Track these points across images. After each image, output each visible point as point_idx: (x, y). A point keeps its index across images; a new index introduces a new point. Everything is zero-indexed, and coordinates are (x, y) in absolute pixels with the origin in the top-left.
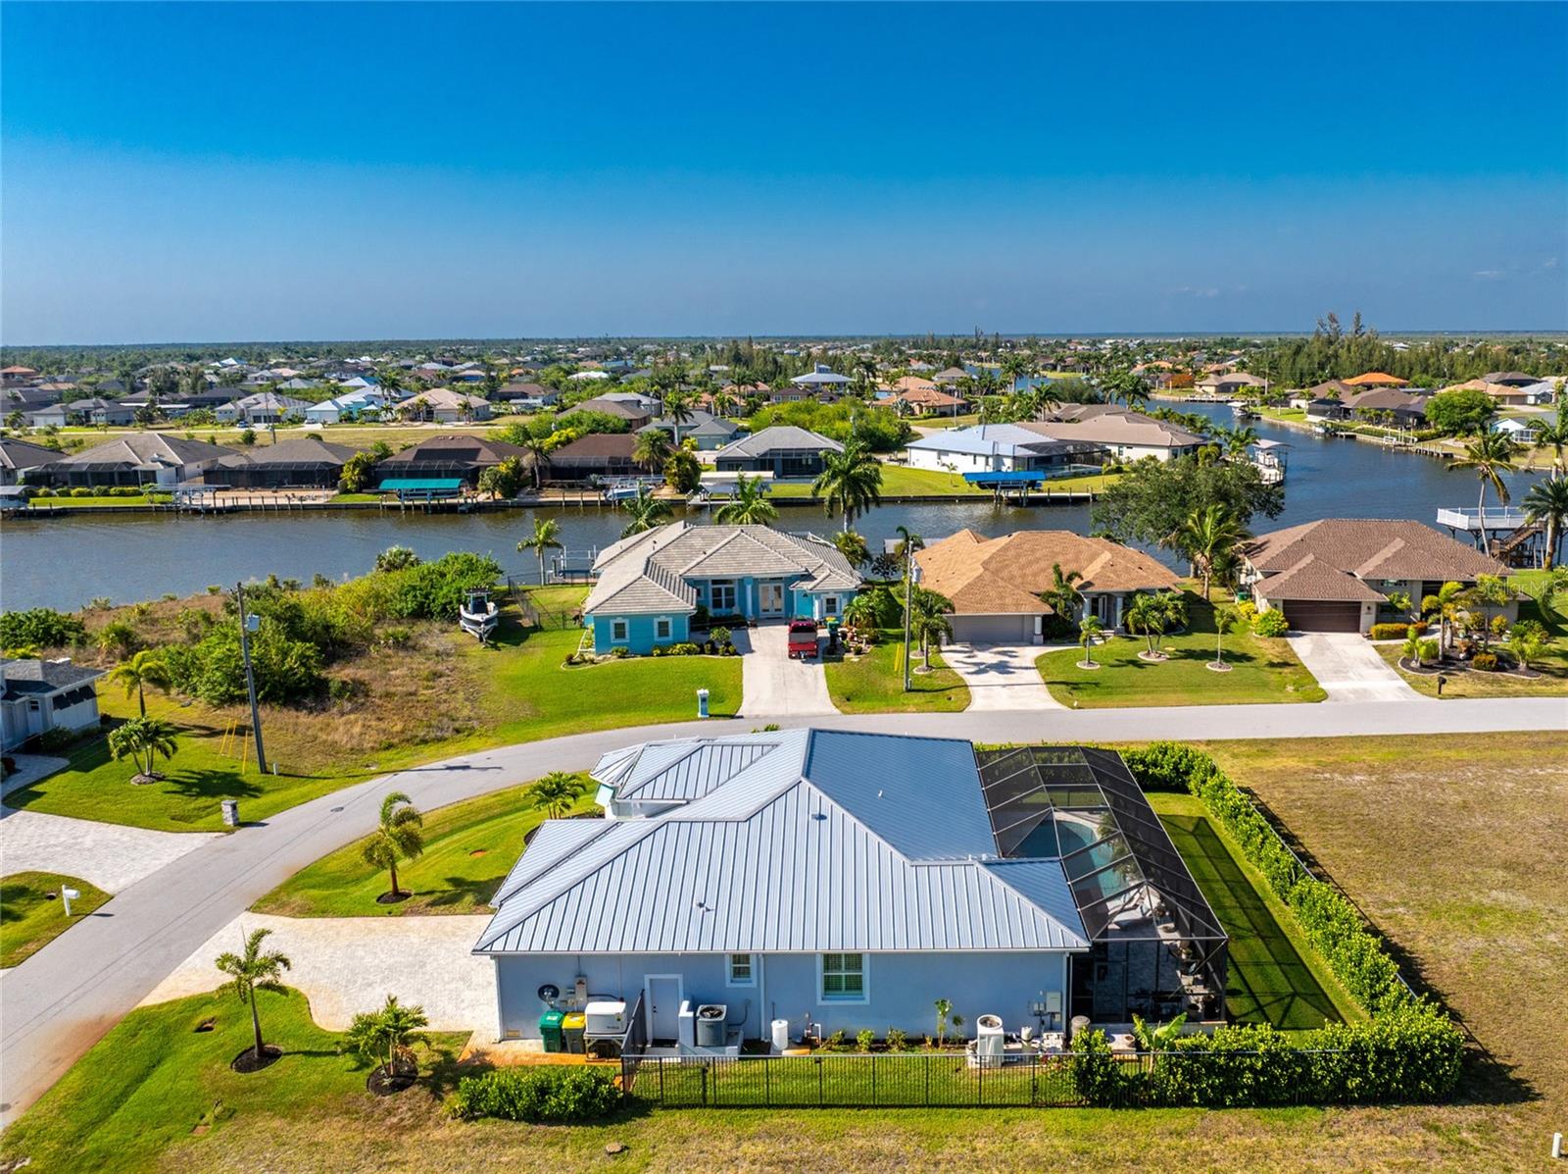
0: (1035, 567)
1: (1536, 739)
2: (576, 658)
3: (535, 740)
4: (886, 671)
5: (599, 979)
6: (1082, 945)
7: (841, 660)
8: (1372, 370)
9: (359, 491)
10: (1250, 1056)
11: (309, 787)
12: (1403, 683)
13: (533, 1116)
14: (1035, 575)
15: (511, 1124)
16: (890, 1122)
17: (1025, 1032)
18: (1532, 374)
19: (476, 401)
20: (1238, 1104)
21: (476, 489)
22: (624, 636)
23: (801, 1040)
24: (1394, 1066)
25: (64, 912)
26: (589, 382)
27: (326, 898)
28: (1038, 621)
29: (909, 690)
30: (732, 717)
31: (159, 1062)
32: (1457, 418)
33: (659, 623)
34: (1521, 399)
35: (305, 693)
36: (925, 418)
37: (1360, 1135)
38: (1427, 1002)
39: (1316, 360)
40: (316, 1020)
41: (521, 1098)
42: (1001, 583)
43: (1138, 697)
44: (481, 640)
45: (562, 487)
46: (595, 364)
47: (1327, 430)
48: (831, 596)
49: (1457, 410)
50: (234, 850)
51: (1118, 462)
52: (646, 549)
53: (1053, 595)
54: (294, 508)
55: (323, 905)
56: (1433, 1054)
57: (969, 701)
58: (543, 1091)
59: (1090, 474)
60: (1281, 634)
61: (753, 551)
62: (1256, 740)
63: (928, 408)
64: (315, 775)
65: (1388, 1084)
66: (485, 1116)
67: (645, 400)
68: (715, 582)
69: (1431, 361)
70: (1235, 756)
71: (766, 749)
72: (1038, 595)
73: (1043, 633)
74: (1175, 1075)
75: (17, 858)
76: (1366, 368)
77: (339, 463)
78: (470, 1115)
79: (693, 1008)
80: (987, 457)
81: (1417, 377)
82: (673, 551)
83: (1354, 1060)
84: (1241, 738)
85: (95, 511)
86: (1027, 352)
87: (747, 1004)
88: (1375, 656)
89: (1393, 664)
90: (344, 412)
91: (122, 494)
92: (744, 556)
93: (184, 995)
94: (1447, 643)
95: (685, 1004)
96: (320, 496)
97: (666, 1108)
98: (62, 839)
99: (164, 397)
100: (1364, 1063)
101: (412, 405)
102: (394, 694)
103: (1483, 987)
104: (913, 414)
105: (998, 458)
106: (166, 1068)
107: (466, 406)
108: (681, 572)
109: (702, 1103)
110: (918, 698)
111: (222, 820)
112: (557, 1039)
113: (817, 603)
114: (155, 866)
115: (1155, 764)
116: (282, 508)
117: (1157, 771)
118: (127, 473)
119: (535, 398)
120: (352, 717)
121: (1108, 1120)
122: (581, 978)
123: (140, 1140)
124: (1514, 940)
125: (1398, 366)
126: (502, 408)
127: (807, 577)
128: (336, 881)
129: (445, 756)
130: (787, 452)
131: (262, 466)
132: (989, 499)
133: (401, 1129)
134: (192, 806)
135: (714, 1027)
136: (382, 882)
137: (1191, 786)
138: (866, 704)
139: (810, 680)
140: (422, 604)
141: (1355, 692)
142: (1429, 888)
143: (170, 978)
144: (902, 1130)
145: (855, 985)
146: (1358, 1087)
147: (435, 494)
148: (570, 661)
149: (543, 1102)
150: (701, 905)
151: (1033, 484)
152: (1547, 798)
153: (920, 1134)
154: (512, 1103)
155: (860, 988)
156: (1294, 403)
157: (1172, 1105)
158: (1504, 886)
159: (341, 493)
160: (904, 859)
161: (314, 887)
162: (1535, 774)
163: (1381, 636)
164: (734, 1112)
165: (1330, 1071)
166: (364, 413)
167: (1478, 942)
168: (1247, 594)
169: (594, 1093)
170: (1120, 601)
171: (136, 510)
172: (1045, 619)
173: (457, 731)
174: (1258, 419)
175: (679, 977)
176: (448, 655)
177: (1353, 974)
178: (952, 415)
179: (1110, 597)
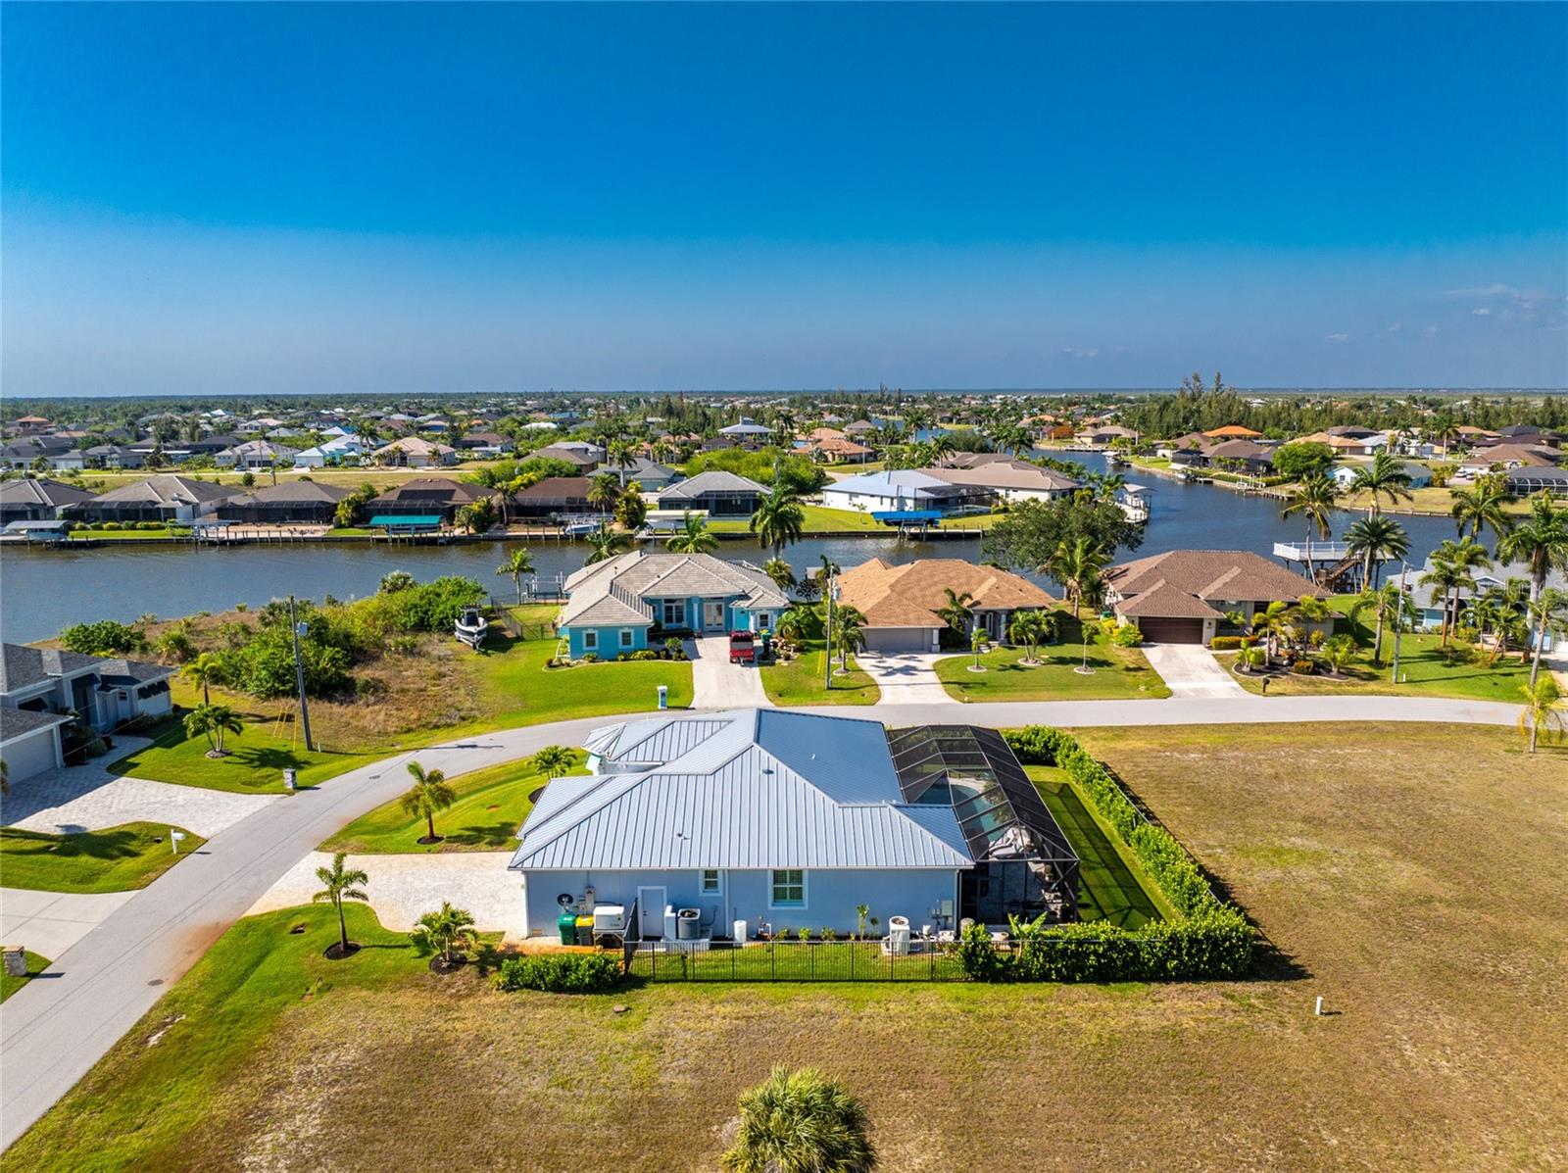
0: (933, 589)
1: (1339, 727)
2: (555, 662)
3: (527, 725)
4: (811, 673)
5: (603, 889)
6: (968, 863)
7: (773, 664)
8: (1231, 424)
9: (351, 526)
10: (1094, 944)
11: (347, 761)
12: (1235, 684)
13: (558, 987)
14: (934, 595)
15: (541, 993)
16: (825, 992)
17: (926, 929)
18: (1371, 428)
19: (444, 449)
20: (1085, 980)
21: (452, 525)
22: (594, 645)
23: (756, 936)
24: (1201, 951)
25: (172, 851)
26: (541, 432)
27: (376, 841)
28: (936, 633)
29: (830, 688)
30: (686, 708)
31: (267, 954)
32: (1300, 466)
33: (624, 634)
34: (1360, 450)
35: (335, 689)
36: (838, 464)
37: (1175, 1001)
38: (1229, 907)
39: (1181, 414)
40: (383, 925)
41: (548, 974)
42: (905, 602)
43: (1018, 694)
44: (475, 648)
45: (526, 523)
46: (543, 415)
47: (1188, 476)
48: (764, 613)
49: (1300, 459)
50: (296, 807)
51: (1005, 503)
52: (609, 574)
53: (949, 612)
54: (296, 540)
55: (374, 846)
56: (1231, 943)
57: (879, 696)
58: (566, 969)
59: (981, 513)
60: (1136, 645)
61: (699, 575)
62: (1111, 727)
63: (840, 455)
64: (354, 751)
65: (1197, 965)
66: (521, 988)
67: (592, 448)
68: (667, 601)
69: (1283, 415)
70: (1094, 739)
71: (723, 724)
72: (936, 612)
73: (940, 643)
74: (1038, 957)
75: (127, 812)
76: (1225, 422)
77: (334, 502)
78: (509, 987)
79: (675, 910)
80: (892, 499)
81: (1269, 430)
82: (632, 576)
83: (1172, 947)
84: (1100, 725)
85: (124, 543)
86: (926, 406)
87: (715, 909)
88: (1214, 663)
89: (1228, 669)
90: (328, 458)
91: (147, 528)
92: (691, 580)
93: (278, 908)
94: (1273, 652)
95: (669, 908)
96: (318, 530)
97: (656, 982)
98: (160, 798)
99: (168, 444)
100: (1180, 949)
101: (388, 451)
102: (409, 690)
103: (1278, 904)
104: (826, 461)
105: (902, 500)
106: (274, 956)
107: (435, 453)
108: (640, 592)
109: (684, 979)
110: (837, 694)
111: (283, 785)
112: (572, 935)
113: (752, 618)
114: (236, 819)
115: (1029, 743)
116: (286, 541)
117: (1031, 748)
118: (150, 510)
119: (494, 446)
120: (376, 708)
121: (988, 991)
122: (590, 889)
123: (263, 1005)
124: (1305, 872)
125: (1253, 420)
126: (466, 455)
127: (744, 597)
128: (379, 829)
129: (456, 738)
130: (719, 494)
131: (267, 504)
132: (893, 535)
133: (459, 997)
134: (257, 774)
135: (691, 925)
136: (421, 828)
137: (1058, 760)
138: (794, 699)
139: (748, 680)
140: (423, 618)
141: (1196, 690)
142: (1242, 835)
143: (265, 897)
144: (834, 997)
145: (797, 894)
146: (1176, 968)
147: (418, 529)
148: (550, 664)
149: (565, 976)
150: (680, 835)
151: (932, 522)
152: (1342, 771)
153: (848, 999)
154: (542, 977)
155: (800, 897)
156: (1160, 452)
157: (1036, 981)
158: (1301, 834)
159: (336, 528)
160: (833, 802)
161: (364, 833)
162: (1336, 754)
163: (1220, 646)
164: (708, 984)
165: (1154, 955)
166: (346, 459)
167: (1278, 873)
168: (1112, 614)
169: (603, 970)
170: (1004, 617)
171: (160, 542)
172: (942, 631)
173: (463, 719)
174: (1129, 466)
175: (664, 888)
176: (449, 660)
177: (1176, 891)
178: (861, 462)
179: (996, 614)
